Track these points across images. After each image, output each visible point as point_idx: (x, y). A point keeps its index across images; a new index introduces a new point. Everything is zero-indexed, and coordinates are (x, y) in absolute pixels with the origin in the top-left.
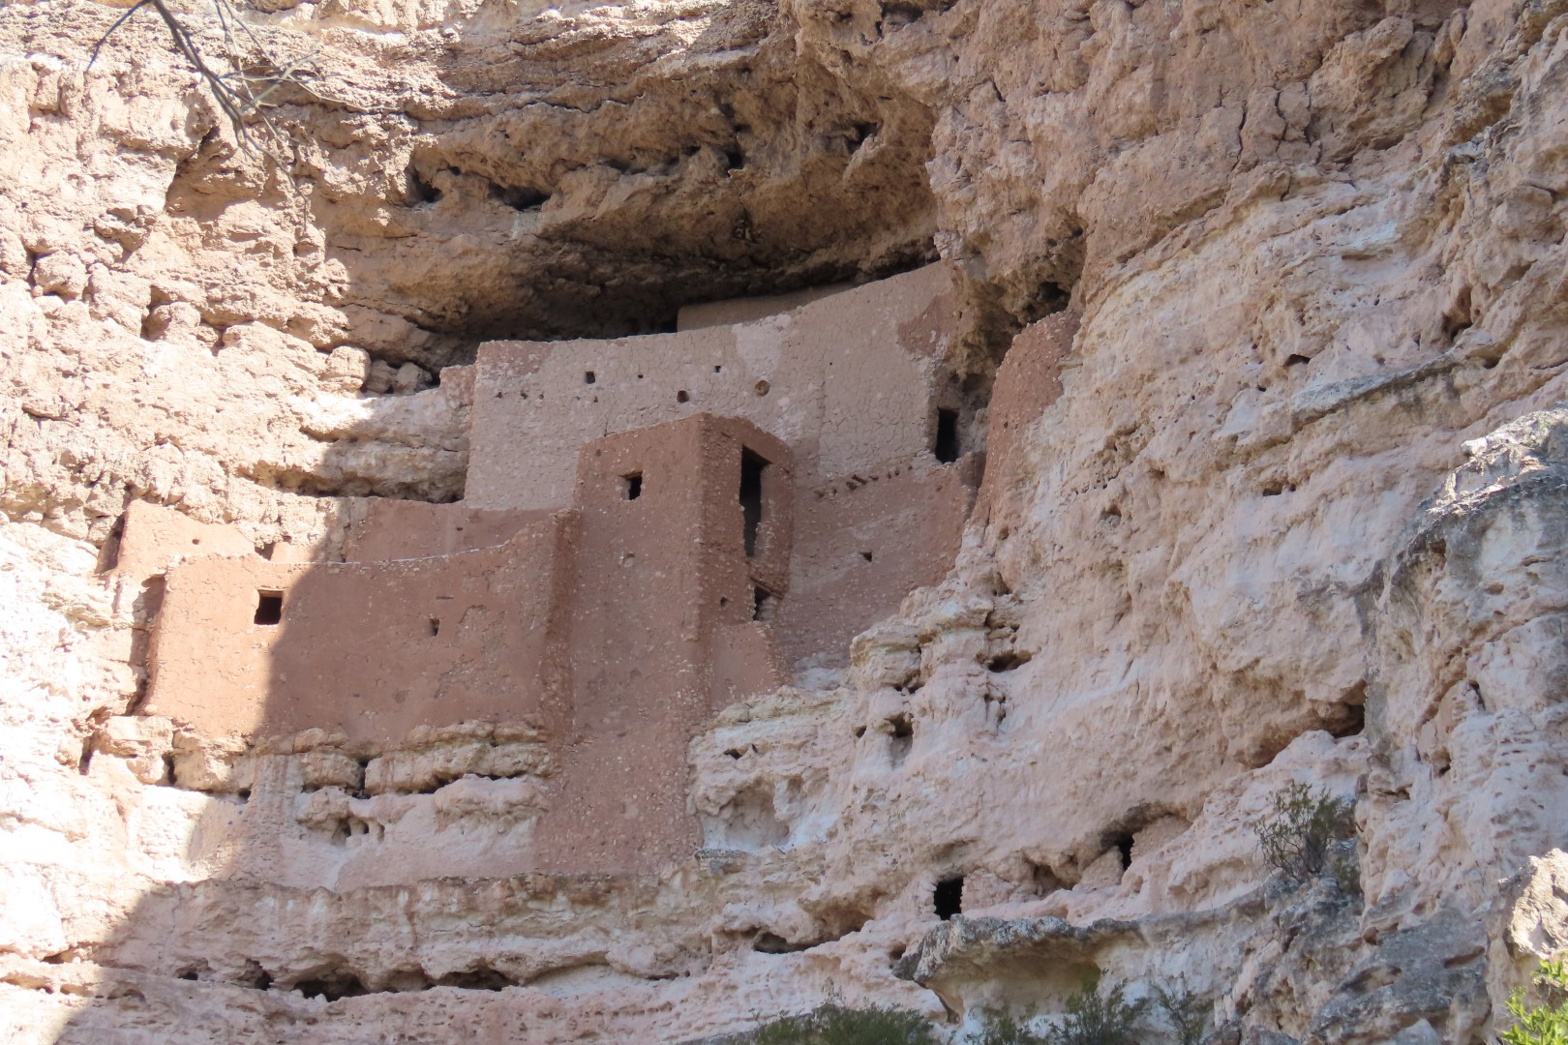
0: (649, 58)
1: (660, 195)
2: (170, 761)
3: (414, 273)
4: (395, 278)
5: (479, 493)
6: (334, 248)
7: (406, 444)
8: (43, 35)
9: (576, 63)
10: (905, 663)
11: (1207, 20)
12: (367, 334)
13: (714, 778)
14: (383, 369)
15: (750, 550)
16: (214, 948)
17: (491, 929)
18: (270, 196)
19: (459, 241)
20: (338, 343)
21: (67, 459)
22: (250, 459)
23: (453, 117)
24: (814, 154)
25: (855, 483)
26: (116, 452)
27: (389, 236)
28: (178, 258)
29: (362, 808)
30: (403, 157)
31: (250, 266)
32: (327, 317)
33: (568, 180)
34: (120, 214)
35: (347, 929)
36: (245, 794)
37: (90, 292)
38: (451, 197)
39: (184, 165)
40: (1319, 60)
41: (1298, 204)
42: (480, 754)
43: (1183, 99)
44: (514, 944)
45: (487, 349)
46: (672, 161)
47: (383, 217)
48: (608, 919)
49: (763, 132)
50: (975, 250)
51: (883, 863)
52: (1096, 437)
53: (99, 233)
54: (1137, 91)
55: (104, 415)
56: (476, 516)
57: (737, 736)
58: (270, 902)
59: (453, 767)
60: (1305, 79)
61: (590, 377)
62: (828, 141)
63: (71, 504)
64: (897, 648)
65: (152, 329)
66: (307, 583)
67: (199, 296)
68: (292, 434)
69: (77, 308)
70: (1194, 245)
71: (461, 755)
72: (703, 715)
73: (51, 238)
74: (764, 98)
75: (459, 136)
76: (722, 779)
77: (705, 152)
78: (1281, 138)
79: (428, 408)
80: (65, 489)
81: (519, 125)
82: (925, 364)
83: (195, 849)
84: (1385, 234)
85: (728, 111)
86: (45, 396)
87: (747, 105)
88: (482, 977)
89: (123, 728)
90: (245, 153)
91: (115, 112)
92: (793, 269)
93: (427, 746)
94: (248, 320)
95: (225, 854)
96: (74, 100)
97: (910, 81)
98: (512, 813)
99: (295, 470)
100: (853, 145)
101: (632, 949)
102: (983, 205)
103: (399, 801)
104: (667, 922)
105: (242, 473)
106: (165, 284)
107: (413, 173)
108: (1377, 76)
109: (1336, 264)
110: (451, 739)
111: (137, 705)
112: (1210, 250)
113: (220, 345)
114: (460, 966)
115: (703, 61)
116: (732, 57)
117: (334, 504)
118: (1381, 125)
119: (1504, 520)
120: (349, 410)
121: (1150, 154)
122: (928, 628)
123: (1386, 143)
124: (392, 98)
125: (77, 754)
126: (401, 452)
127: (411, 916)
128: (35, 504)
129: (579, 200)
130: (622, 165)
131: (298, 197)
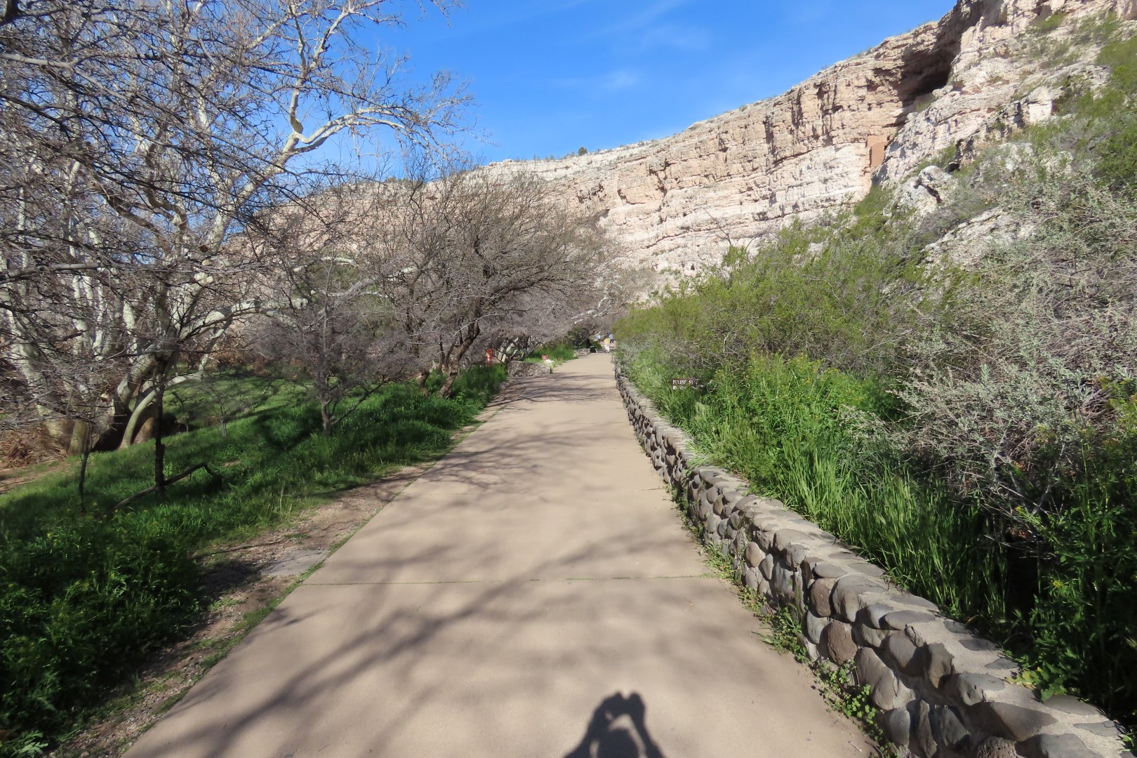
0: (927, 52)
3: (906, 89)
4: (903, 90)
6: (894, 89)
9: (920, 54)
12: (902, 99)
14: (906, 103)
18: (883, 85)
19: (911, 83)
20: (898, 101)
21: (859, 133)
22: (885, 124)
23: (905, 66)
26: (865, 130)
27: (901, 84)
28: (872, 97)
30: (900, 73)
31: (882, 95)
32: (895, 98)
33: (924, 70)
34: (860, 96)
37: (858, 109)
38: (908, 77)
39: (868, 86)
47: (900, 82)
53: (858, 100)
55: (863, 125)
63: (860, 139)
65: (870, 109)
67: (876, 102)
68: (892, 118)
69: (857, 112)
73: (851, 103)
75: (906, 68)
80: (859, 137)
81: (914, 65)
86: (854, 126)
89: (868, 170)
90: (877, 80)
91: (856, 83)
94: (883, 103)
96: (851, 83)
99: (892, 123)
105: (884, 127)
106: (870, 103)
107: (902, 75)
113: (879, 108)
115: (932, 52)
116: (935, 51)
120: (899, 111)
124: (896, 66)
125: (863, 172)
128: (855, 140)
129: (926, 72)
130: (931, 66)
131: (886, 84)
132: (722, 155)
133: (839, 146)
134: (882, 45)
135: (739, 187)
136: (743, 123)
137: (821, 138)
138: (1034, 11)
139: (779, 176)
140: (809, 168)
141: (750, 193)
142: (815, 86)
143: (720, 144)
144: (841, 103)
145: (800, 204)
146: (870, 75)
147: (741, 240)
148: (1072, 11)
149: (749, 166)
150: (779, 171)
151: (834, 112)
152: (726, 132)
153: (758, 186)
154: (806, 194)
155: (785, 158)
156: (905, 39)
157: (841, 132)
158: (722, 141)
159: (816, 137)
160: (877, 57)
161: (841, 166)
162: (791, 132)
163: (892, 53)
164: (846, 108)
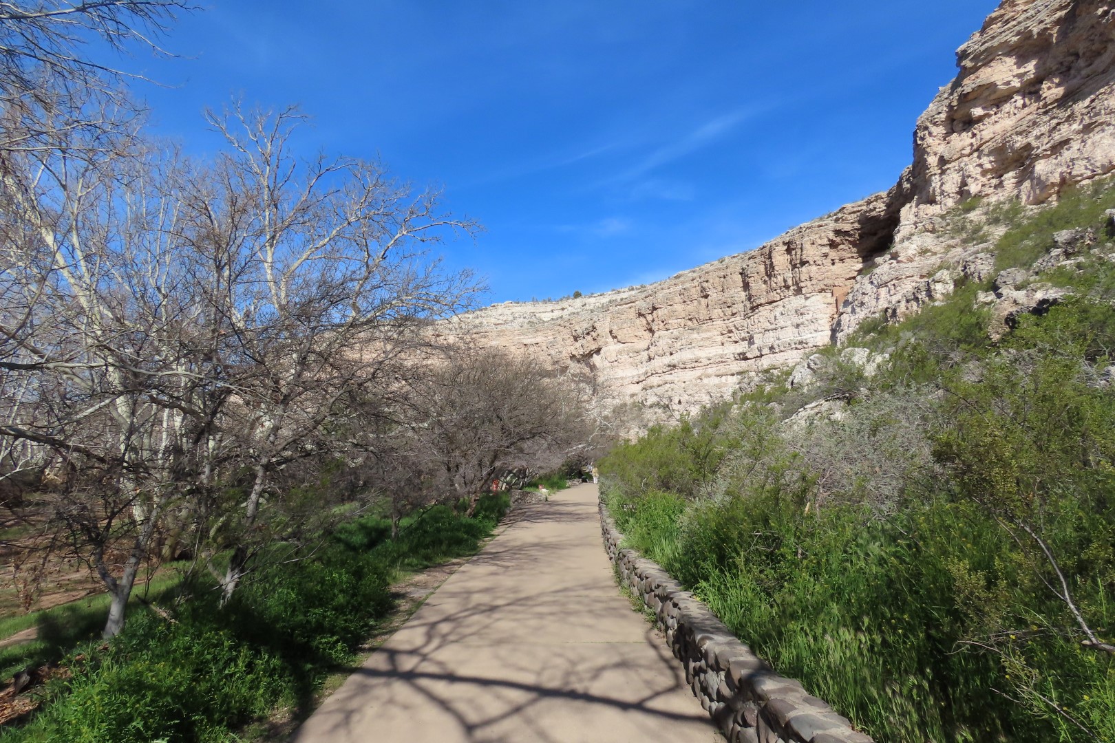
3: (864, 247)
4: (862, 248)
6: (853, 247)
9: (871, 220)
12: (861, 256)
14: (864, 259)
18: (843, 244)
19: (868, 242)
20: (858, 258)
21: (825, 284)
22: (848, 277)
23: (861, 228)
26: (830, 282)
27: (860, 244)
28: (834, 254)
30: (857, 234)
31: (843, 253)
32: (855, 255)
34: (824, 253)
37: (823, 264)
38: (865, 237)
39: (830, 245)
47: (858, 242)
53: (822, 256)
55: (828, 278)
63: (826, 290)
65: (833, 264)
67: (838, 258)
68: (853, 271)
69: (822, 266)
73: (816, 259)
75: (863, 230)
80: (825, 288)
81: (868, 228)
86: (820, 278)
90: (838, 240)
91: (820, 242)
94: (845, 259)
106: (833, 259)
107: (860, 235)
113: (842, 263)
120: (859, 266)
124: (854, 228)
128: (822, 291)
130: (883, 228)
131: (846, 243)
132: (703, 301)
133: (808, 295)
134: (840, 211)
135: (720, 330)
136: (722, 274)
137: (792, 288)
138: (957, 193)
139: (756, 321)
140: (782, 314)
141: (730, 335)
142: (784, 243)
143: (701, 291)
144: (807, 259)
145: (775, 346)
146: (831, 235)
147: (724, 377)
148: (987, 195)
149: (728, 311)
150: (756, 316)
151: (802, 266)
152: (707, 281)
153: (737, 329)
154: (781, 337)
155: (761, 305)
156: (859, 206)
157: (809, 283)
158: (703, 290)
159: (787, 287)
160: (837, 220)
161: (811, 313)
162: (765, 282)
163: (849, 217)
164: (812, 263)
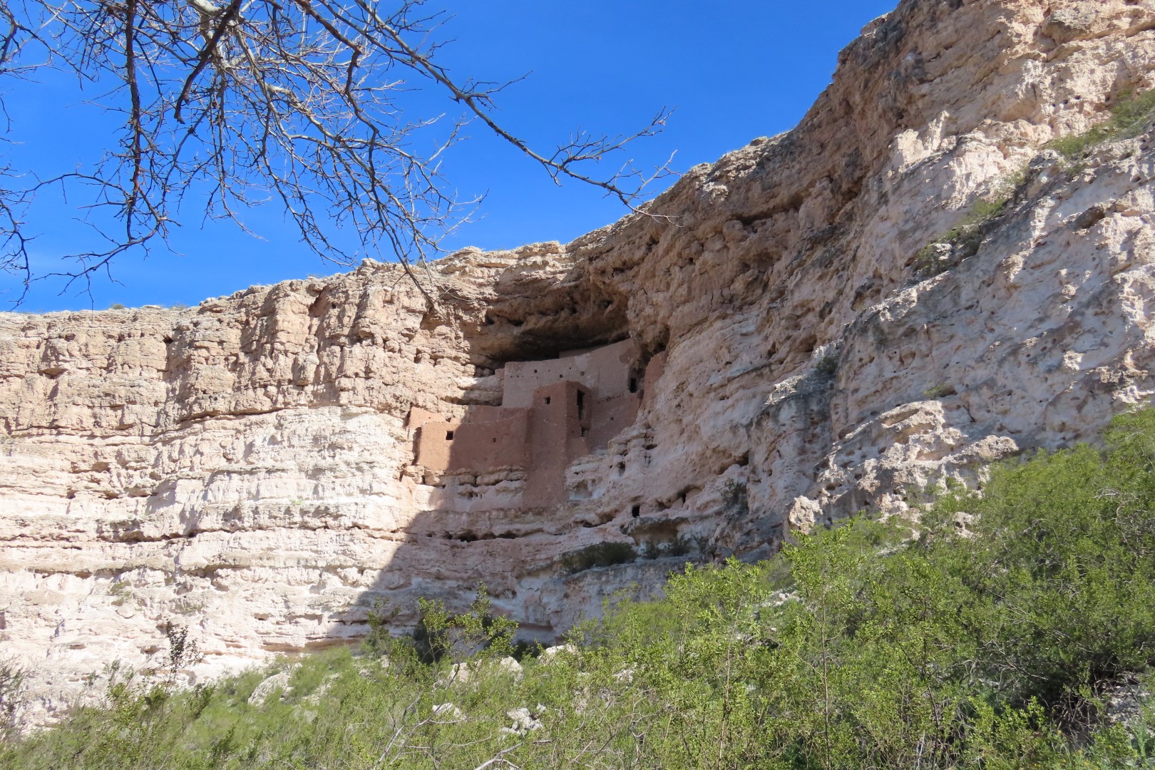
0: (550, 284)
1: (555, 321)
2: (423, 477)
3: (488, 344)
4: (483, 345)
5: (507, 403)
6: (466, 338)
7: (486, 390)
8: (387, 281)
9: (531, 286)
10: (623, 448)
11: (702, 271)
12: (475, 361)
13: (571, 480)
14: (480, 370)
15: (580, 418)
16: (437, 528)
17: (511, 522)
18: (449, 324)
19: (500, 335)
20: (467, 363)
21: (394, 396)
22: (444, 395)
23: (497, 301)
24: (596, 309)
25: (608, 399)
26: (407, 394)
27: (481, 334)
28: (423, 341)
29: (476, 490)
30: (484, 312)
31: (443, 343)
32: (464, 356)
33: (529, 318)
34: (408, 329)
35: (472, 523)
36: (444, 486)
37: (400, 351)
38: (497, 323)
39: (425, 316)
40: (733, 281)
41: (728, 321)
42: (507, 475)
43: (696, 293)
44: (517, 526)
45: (508, 365)
46: (557, 312)
47: (479, 329)
48: (543, 519)
49: (582, 304)
50: (640, 335)
51: (618, 502)
52: (673, 385)
53: (403, 335)
54: (683, 291)
55: (404, 384)
56: (505, 410)
57: (577, 468)
58: (452, 516)
59: (501, 478)
60: (729, 286)
61: (536, 371)
62: (599, 306)
63: (396, 408)
64: (620, 444)
65: (417, 360)
66: (460, 429)
67: (430, 351)
68: (455, 388)
69: (397, 355)
70: (700, 332)
71: (503, 475)
72: (568, 463)
73: (389, 336)
74: (582, 294)
75: (499, 306)
76: (574, 480)
77: (566, 310)
78: (723, 303)
79: (492, 380)
80: (394, 404)
81: (515, 303)
82: (627, 366)
83: (431, 501)
84: (752, 328)
85: (572, 298)
86: (388, 379)
87: (577, 296)
88: (509, 535)
89: (411, 469)
90: (441, 310)
91: (406, 301)
92: (590, 341)
93: (493, 473)
94: (443, 357)
95: (439, 503)
96: (395, 299)
97: (622, 289)
98: (516, 490)
99: (456, 398)
100: (606, 307)
101: (550, 527)
102: (642, 323)
103: (486, 488)
104: (559, 520)
105: (442, 399)
106: (420, 348)
107: (487, 316)
108: (749, 285)
109: (739, 337)
110: (500, 471)
111: (414, 463)
112: (704, 334)
113: (435, 364)
114: (503, 532)
115: (565, 285)
116: (573, 284)
117: (467, 407)
118: (750, 299)
119: (785, 406)
120: (471, 381)
121: (687, 308)
122: (629, 438)
123: (752, 303)
124: (480, 296)
125: (398, 475)
126: (485, 393)
127: (490, 519)
128: (386, 408)
129: (532, 323)
130: (543, 313)
131: (456, 324)
132: (43, 384)
133: (354, 410)
134: (457, 256)
135: (74, 458)
136: (116, 330)
137: (309, 388)
139: (189, 450)
140: (273, 441)
141: (97, 475)
142: (311, 290)
143: (45, 358)
144: (373, 329)
145: (246, 511)
146: (434, 296)
147: (56, 578)
149: (111, 418)
150: (191, 440)
151: (353, 343)
152: (68, 338)
153: (124, 465)
154: (263, 493)
155: (213, 414)
156: (502, 257)
157: (361, 384)
158: (52, 353)
159: (300, 384)
161: (357, 448)
162: (236, 366)
163: (478, 272)
164: (380, 341)
